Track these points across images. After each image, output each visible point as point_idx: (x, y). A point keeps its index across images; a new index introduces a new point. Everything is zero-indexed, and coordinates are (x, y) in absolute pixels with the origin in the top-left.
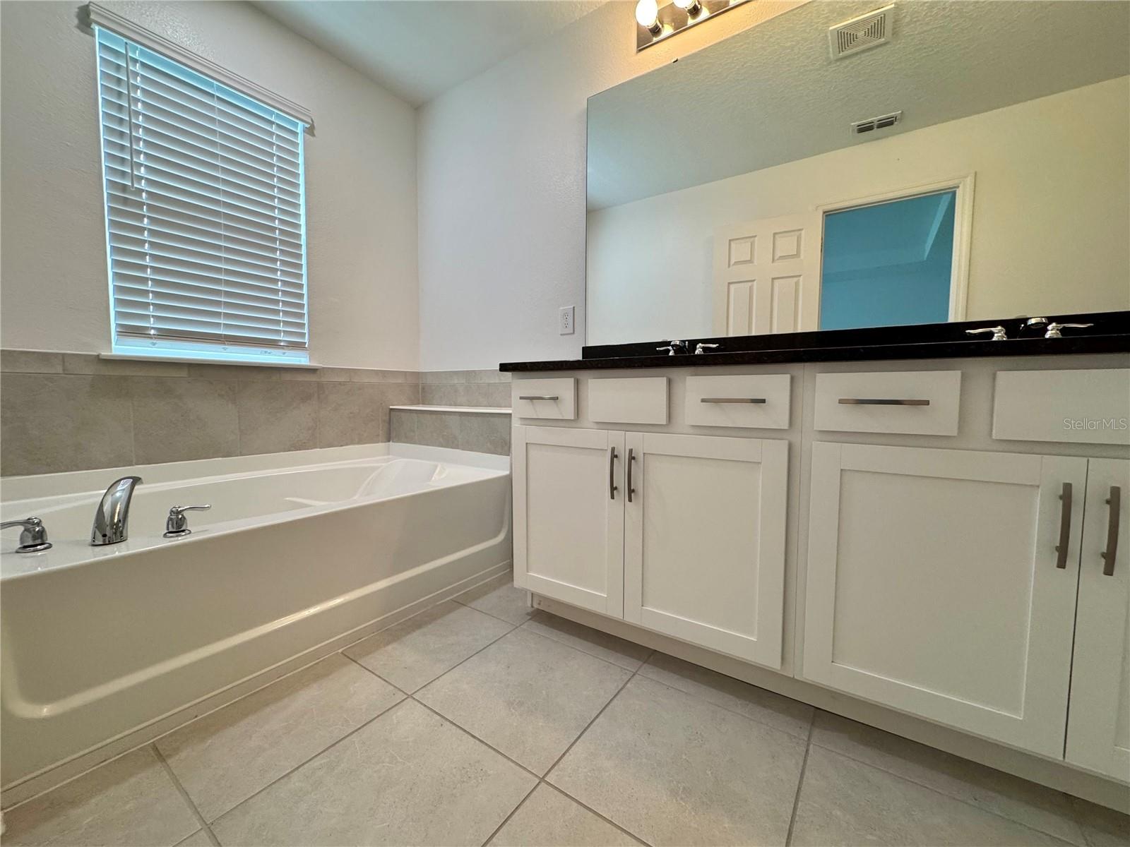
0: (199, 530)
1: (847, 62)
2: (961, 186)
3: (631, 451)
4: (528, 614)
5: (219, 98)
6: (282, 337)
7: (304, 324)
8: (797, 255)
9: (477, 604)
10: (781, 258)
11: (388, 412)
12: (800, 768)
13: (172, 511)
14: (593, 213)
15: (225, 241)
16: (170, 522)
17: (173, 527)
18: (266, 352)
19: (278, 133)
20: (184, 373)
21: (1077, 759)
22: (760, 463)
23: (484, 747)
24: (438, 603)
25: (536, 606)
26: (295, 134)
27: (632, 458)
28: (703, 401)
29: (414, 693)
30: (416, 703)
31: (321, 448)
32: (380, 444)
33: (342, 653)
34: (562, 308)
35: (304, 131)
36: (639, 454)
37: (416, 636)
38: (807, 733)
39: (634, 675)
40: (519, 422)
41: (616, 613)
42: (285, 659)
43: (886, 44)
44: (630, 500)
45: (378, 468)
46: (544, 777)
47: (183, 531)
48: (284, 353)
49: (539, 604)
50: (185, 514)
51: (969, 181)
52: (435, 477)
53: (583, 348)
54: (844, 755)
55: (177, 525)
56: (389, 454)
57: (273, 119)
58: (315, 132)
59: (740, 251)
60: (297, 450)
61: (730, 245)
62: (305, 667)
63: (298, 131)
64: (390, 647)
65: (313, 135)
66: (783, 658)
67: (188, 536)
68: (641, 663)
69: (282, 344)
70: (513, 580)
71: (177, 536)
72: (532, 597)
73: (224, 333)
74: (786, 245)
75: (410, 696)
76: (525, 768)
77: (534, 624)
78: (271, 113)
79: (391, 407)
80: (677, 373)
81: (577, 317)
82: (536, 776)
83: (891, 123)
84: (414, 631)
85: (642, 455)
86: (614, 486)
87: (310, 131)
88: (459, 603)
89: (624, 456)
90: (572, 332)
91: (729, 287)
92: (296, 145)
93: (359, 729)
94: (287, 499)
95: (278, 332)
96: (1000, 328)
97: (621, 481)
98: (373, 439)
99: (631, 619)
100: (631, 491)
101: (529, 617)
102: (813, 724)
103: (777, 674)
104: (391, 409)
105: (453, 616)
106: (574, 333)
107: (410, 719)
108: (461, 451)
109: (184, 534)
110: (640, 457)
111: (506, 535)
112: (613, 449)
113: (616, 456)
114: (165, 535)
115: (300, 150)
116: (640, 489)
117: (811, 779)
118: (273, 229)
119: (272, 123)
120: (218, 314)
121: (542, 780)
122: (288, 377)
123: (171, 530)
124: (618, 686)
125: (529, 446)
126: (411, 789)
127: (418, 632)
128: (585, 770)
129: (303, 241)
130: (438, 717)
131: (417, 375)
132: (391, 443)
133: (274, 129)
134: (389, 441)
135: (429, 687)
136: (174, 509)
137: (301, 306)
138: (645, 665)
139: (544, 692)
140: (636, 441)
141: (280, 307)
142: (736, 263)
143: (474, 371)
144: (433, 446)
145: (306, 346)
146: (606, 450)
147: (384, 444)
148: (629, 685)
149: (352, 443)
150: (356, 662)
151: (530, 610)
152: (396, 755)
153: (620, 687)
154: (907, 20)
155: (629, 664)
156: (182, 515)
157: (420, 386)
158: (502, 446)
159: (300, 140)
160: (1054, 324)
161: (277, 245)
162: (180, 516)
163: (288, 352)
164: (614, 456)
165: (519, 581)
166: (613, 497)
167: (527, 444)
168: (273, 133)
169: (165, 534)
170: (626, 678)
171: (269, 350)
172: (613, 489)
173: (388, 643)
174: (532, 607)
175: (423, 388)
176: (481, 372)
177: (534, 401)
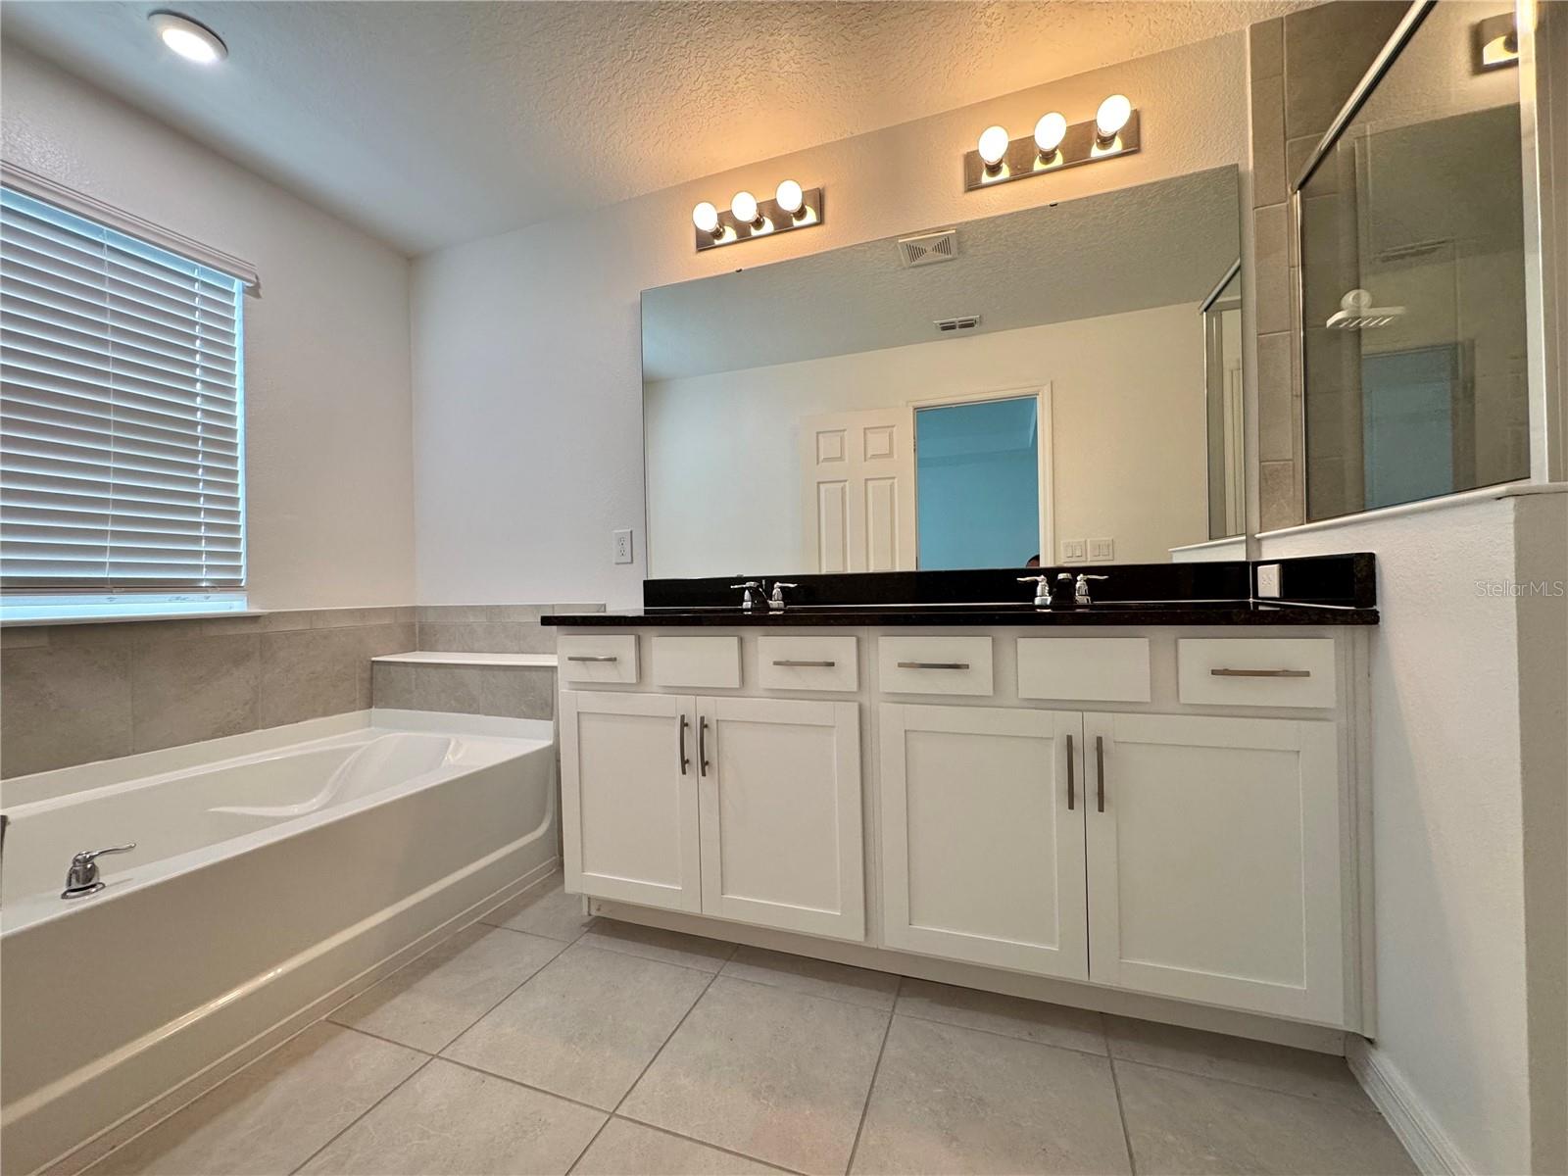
0: (118, 882)
1: (921, 269)
2: (1040, 395)
3: (702, 719)
4: (584, 925)
5: (110, 249)
6: (203, 575)
7: (240, 554)
8: (890, 455)
9: (516, 922)
10: (874, 456)
11: (369, 666)
12: (882, 1040)
13: (77, 860)
14: (651, 386)
15: (115, 445)
16: (74, 876)
17: (78, 880)
18: (178, 598)
19: (202, 293)
20: (43, 641)
21: (1098, 979)
22: (833, 727)
23: (540, 1095)
24: (460, 930)
25: (594, 913)
26: (230, 294)
27: (704, 726)
28: (776, 663)
29: (440, 1052)
30: (445, 1063)
31: (263, 728)
32: (357, 712)
33: (327, 1020)
34: (616, 531)
35: (244, 291)
36: (711, 720)
37: (435, 980)
38: (891, 1004)
39: (716, 977)
40: (567, 685)
41: (691, 908)
42: (238, 1046)
43: (951, 260)
44: (704, 774)
45: (359, 747)
46: (614, 1111)
47: (93, 886)
48: (208, 598)
49: (599, 910)
50: (96, 861)
51: (1046, 390)
52: (450, 758)
53: (645, 582)
54: (923, 1019)
55: (84, 877)
56: (369, 726)
57: (195, 275)
58: (261, 292)
59: (829, 446)
60: (227, 735)
61: (817, 437)
62: (274, 1048)
63: (234, 291)
64: (397, 1001)
65: (258, 296)
66: (867, 930)
67: (101, 892)
68: (724, 961)
69: (204, 584)
70: (563, 882)
71: (85, 894)
72: (589, 902)
73: (110, 576)
74: (878, 443)
75: (436, 1056)
76: (592, 1107)
77: (593, 936)
78: (193, 268)
79: (374, 659)
80: (748, 632)
81: (636, 541)
82: (606, 1112)
83: (971, 325)
84: (428, 973)
85: (715, 722)
86: (686, 758)
87: (253, 291)
88: (490, 925)
89: (695, 725)
90: (629, 561)
91: (818, 487)
92: (230, 309)
93: (371, 1110)
94: (213, 810)
95: (198, 567)
96: (1042, 577)
97: (692, 752)
98: (349, 706)
99: (710, 912)
100: (704, 764)
101: (586, 929)
102: (898, 995)
103: (860, 946)
104: (374, 662)
105: (483, 943)
106: (632, 562)
107: (439, 1086)
108: (484, 717)
109: (94, 890)
110: (713, 726)
111: (551, 825)
112: (683, 717)
113: (687, 725)
114: (64, 896)
115: (238, 316)
116: (714, 762)
117: (892, 1050)
118: (194, 425)
119: (193, 280)
120: (101, 550)
121: (613, 1114)
122: (213, 631)
123: (74, 887)
124: (698, 993)
125: (582, 717)
126: (453, 1162)
127: (435, 973)
128: (662, 1093)
129: (239, 439)
130: (478, 1073)
131: (413, 610)
132: (373, 709)
133: (196, 288)
134: (371, 707)
135: (459, 1040)
136: (79, 857)
137: (235, 528)
138: (729, 963)
139: (610, 1017)
140: (707, 707)
141: (202, 532)
142: (826, 460)
143: (498, 606)
144: (442, 711)
145: (243, 584)
146: (674, 718)
147: (362, 711)
148: (710, 990)
149: (314, 715)
150: (348, 1027)
151: (587, 920)
152: (426, 1129)
153: (701, 993)
154: (969, 243)
155: (707, 965)
156: (93, 864)
157: (418, 627)
158: (545, 708)
159: (237, 302)
160: (1081, 575)
161: (200, 446)
162: (89, 866)
163: (213, 596)
164: (684, 725)
165: (573, 882)
166: (684, 772)
167: (578, 713)
168: (196, 295)
169: (65, 893)
170: (705, 982)
171: (183, 596)
172: (684, 762)
173: (395, 995)
174: (590, 915)
175: (422, 629)
176: (507, 607)
177: (587, 662)
